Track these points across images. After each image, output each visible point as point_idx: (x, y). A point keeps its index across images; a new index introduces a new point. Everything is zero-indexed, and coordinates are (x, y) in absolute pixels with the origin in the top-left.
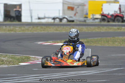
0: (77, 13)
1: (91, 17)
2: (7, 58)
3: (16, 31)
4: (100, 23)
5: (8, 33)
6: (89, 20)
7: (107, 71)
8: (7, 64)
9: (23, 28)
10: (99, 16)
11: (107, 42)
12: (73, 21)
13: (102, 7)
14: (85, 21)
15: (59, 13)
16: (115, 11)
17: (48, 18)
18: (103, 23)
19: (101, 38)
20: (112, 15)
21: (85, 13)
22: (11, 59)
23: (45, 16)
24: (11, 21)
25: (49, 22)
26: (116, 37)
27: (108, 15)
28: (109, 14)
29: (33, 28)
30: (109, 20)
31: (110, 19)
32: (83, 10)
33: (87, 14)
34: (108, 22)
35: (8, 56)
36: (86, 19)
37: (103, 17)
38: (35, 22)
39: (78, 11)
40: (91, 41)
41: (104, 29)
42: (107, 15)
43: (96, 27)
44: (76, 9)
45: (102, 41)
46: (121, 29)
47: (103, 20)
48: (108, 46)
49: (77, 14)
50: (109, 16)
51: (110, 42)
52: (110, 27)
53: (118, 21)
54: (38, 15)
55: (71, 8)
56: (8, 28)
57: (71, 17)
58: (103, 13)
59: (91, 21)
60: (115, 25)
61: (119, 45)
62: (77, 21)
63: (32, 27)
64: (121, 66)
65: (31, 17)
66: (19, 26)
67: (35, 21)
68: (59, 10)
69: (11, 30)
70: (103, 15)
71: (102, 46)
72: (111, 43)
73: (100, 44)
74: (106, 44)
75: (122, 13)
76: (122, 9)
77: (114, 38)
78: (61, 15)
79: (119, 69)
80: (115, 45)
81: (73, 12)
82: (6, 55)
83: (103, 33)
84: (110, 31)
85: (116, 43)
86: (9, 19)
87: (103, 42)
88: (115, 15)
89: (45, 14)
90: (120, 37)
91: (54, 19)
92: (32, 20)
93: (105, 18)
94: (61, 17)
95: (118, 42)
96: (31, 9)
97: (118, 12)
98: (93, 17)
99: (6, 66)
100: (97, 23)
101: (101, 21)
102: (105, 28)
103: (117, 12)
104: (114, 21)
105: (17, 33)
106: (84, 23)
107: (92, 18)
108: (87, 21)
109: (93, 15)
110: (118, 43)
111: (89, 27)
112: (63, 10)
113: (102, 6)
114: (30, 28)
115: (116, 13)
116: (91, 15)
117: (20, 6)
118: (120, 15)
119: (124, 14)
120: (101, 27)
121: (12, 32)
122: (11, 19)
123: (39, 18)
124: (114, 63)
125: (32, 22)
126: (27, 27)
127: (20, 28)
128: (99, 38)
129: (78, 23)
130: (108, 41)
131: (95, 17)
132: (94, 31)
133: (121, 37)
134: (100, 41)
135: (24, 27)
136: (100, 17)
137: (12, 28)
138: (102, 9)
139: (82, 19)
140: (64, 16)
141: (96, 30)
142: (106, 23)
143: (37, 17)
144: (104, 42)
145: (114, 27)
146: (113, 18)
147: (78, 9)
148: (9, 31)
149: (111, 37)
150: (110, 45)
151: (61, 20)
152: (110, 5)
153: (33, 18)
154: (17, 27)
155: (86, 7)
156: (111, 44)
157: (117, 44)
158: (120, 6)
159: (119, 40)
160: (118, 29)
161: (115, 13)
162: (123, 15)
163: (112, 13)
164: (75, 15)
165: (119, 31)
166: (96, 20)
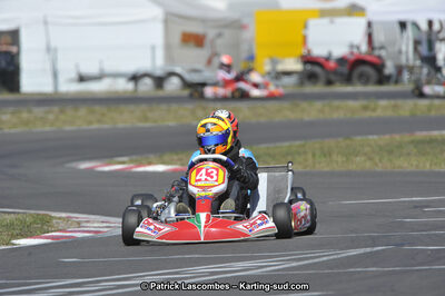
0: (215, 54)
1: (268, 68)
3: (2, 126)
4: (298, 90)
7: (325, 259)
9: (25, 115)
10: (294, 65)
11: (325, 156)
12: (202, 85)
13: (303, 32)
15: (154, 58)
16: (352, 46)
17: (116, 76)
18: (310, 89)
19: (302, 142)
20: (342, 61)
21: (244, 55)
23: (102, 70)
25: (117, 92)
26: (359, 138)
27: (328, 59)
28: (330, 54)
29: (62, 112)
30: (333, 77)
31: (335, 72)
32: (237, 45)
33: (251, 58)
34: (329, 83)
37: (309, 67)
38: (67, 94)
39: (218, 49)
40: (269, 155)
41: (312, 112)
42: (322, 61)
43: (286, 104)
44: (212, 41)
45: (305, 153)
46: (374, 110)
47: (310, 77)
48: (327, 169)
49: (215, 60)
50: (332, 64)
51: (334, 157)
52: (336, 103)
53: (365, 79)
54: (77, 66)
55: (195, 40)
57: (196, 71)
58: (309, 51)
60: (354, 96)
61: (368, 165)
63: (56, 109)
64: (373, 242)
65: (55, 75)
66: (11, 109)
67: (68, 87)
68: (153, 48)
70: (308, 60)
71: (308, 169)
72: (340, 159)
74: (320, 163)
75: (377, 53)
76: (379, 38)
77: (348, 142)
78: (158, 64)
80: (353, 167)
81: (203, 53)
83: (311, 124)
84: (335, 116)
85: (358, 159)
87: (310, 156)
88: (352, 58)
89: (101, 62)
90: (371, 137)
91: (135, 78)
92: (56, 84)
93: (317, 69)
94: (159, 73)
95: (365, 154)
96: (53, 45)
97: (364, 48)
98: (274, 69)
100: (288, 90)
101: (301, 83)
102: (318, 104)
103: (358, 48)
104: (348, 80)
105: (6, 131)
107: (269, 73)
109: (274, 62)
110: (363, 158)
112: (168, 47)
113: (305, 26)
114: (51, 112)
115: (355, 51)
116: (267, 61)
117: (14, 36)
118: (369, 58)
119: (383, 53)
120: (304, 105)
123: (82, 79)
124: (352, 232)
125: (56, 92)
126: (39, 111)
127: (13, 113)
128: (298, 143)
130: (327, 154)
131: (280, 67)
132: (278, 118)
133: (375, 137)
134: (299, 154)
135: (30, 112)
136: (297, 66)
138: (305, 39)
140: (170, 69)
141: (285, 113)
142: (319, 88)
143: (74, 75)
144: (314, 155)
145: (351, 103)
146: (345, 70)
147: (219, 42)
149: (340, 139)
150: (336, 168)
151: (160, 81)
152: (332, 22)
153: (61, 79)
154: (5, 113)
155: (246, 35)
156: (338, 163)
157: (360, 163)
158: (369, 24)
159: (367, 149)
160: (365, 108)
161: (352, 53)
162: (379, 57)
163: (340, 51)
164: (209, 62)
165: (368, 114)
166: (287, 80)
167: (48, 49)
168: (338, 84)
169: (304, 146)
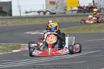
0: (58, 6)
1: (70, 9)
2: (1, 46)
3: (8, 24)
4: (77, 14)
5: (1, 25)
6: (68, 12)
7: (85, 54)
8: (2, 52)
9: (13, 21)
11: (84, 29)
12: (55, 13)
13: (78, 1)
14: (65, 13)
15: (43, 7)
16: (89, 4)
17: (34, 12)
18: (80, 14)
19: (79, 26)
20: (87, 7)
21: (64, 6)
22: (5, 48)
23: (31, 10)
24: (3, 16)
25: (35, 15)
27: (84, 7)
28: (84, 6)
29: (22, 20)
30: (85, 11)
31: (86, 10)
32: (63, 4)
33: (66, 7)
34: (84, 12)
35: (3, 45)
36: (65, 11)
37: (79, 9)
38: (23, 16)
39: (58, 5)
40: (71, 30)
42: (82, 7)
43: (74, 18)
44: (57, 3)
45: (80, 29)
47: (80, 11)
48: (85, 33)
49: (58, 8)
52: (86, 17)
54: (25, 9)
55: (53, 3)
56: (1, 21)
57: (53, 10)
58: (79, 5)
59: (70, 12)
61: (94, 32)
62: (58, 13)
63: (21, 20)
64: (96, 49)
65: (20, 12)
66: (10, 20)
68: (43, 5)
69: (4, 24)
70: (79, 7)
71: (80, 33)
72: (88, 30)
73: (78, 31)
74: (83, 31)
75: (95, 5)
77: (89, 26)
78: (44, 9)
79: (95, 51)
80: (91, 32)
81: (55, 6)
82: (1, 44)
86: (2, 14)
87: (81, 30)
88: (90, 6)
89: (31, 9)
90: (95, 25)
91: (39, 12)
92: (20, 14)
93: (81, 9)
94: (44, 11)
95: (93, 29)
96: (20, 5)
97: (92, 4)
98: (71, 9)
99: (1, 53)
100: (75, 14)
101: (78, 13)
102: (82, 17)
103: (91, 4)
104: (89, 12)
106: (64, 15)
107: (70, 10)
108: (66, 13)
109: (71, 8)
110: (93, 30)
111: (68, 18)
112: (46, 5)
114: (19, 20)
115: (90, 5)
118: (93, 6)
119: (97, 5)
120: (79, 18)
121: (5, 25)
122: (3, 14)
123: (26, 13)
124: (91, 47)
125: (20, 16)
126: (16, 20)
127: (11, 21)
128: (77, 27)
129: (59, 15)
130: (85, 29)
131: (73, 9)
132: (73, 21)
133: (96, 25)
134: (78, 29)
135: (14, 20)
136: (77, 9)
137: (4, 21)
138: (78, 2)
139: (62, 11)
140: (47, 10)
142: (82, 14)
143: (25, 12)
144: (82, 29)
146: (88, 9)
147: (58, 3)
148: (2, 24)
149: (87, 26)
150: (87, 32)
151: (45, 13)
153: (22, 13)
154: (9, 21)
155: (65, 2)
157: (92, 31)
159: (94, 28)
161: (89, 5)
162: (96, 6)
163: (87, 5)
164: (56, 8)
166: (74, 12)
167: (19, 6)
168: (86, 13)
169: (79, 27)
